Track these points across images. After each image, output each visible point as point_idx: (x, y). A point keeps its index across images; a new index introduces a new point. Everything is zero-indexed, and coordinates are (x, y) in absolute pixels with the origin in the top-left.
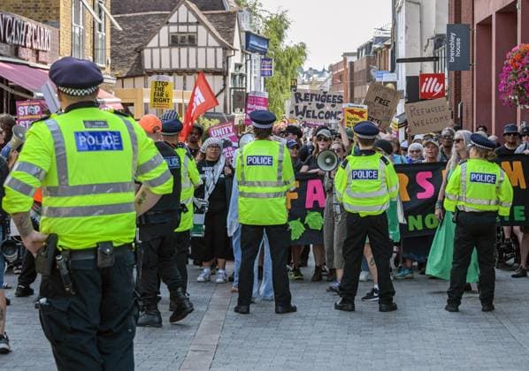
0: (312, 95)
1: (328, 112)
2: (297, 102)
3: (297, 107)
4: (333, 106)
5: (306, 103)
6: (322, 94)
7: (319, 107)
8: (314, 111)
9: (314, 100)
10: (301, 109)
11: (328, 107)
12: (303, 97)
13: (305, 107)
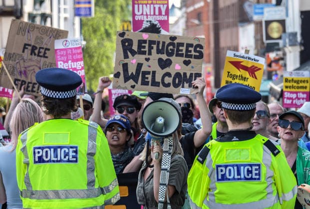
0: (151, 42)
1: (178, 75)
2: (126, 57)
3: (125, 66)
4: (187, 63)
5: (141, 58)
6: (168, 41)
7: (164, 64)
8: (154, 73)
9: (154, 51)
10: (132, 70)
11: (177, 66)
12: (135, 47)
13: (140, 66)
